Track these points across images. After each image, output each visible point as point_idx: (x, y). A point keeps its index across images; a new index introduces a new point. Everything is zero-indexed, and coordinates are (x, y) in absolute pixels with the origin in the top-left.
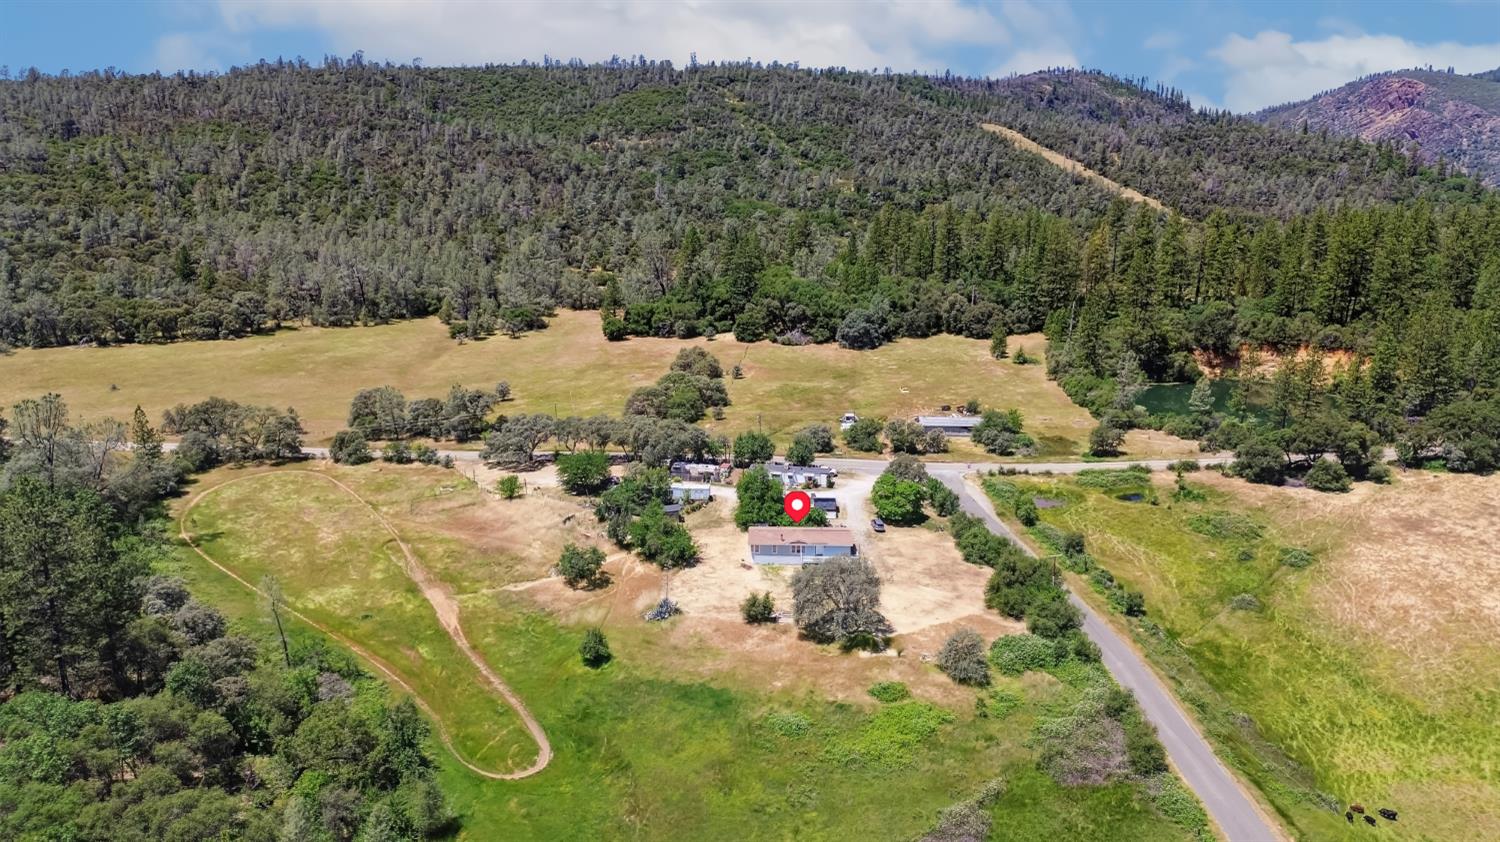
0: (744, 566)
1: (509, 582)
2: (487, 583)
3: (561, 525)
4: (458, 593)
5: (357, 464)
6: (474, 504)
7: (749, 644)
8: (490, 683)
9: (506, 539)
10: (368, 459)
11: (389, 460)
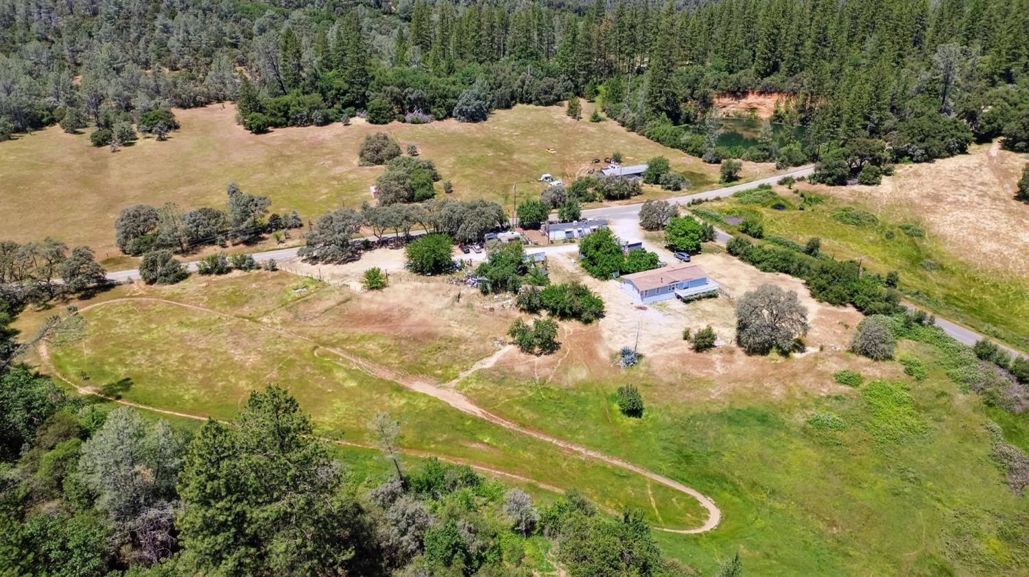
0: (641, 308)
1: (474, 361)
2: (457, 367)
3: (456, 304)
4: (444, 382)
5: (177, 282)
6: (348, 300)
7: (720, 369)
8: (578, 453)
9: (419, 324)
10: (184, 276)
11: (206, 272)
